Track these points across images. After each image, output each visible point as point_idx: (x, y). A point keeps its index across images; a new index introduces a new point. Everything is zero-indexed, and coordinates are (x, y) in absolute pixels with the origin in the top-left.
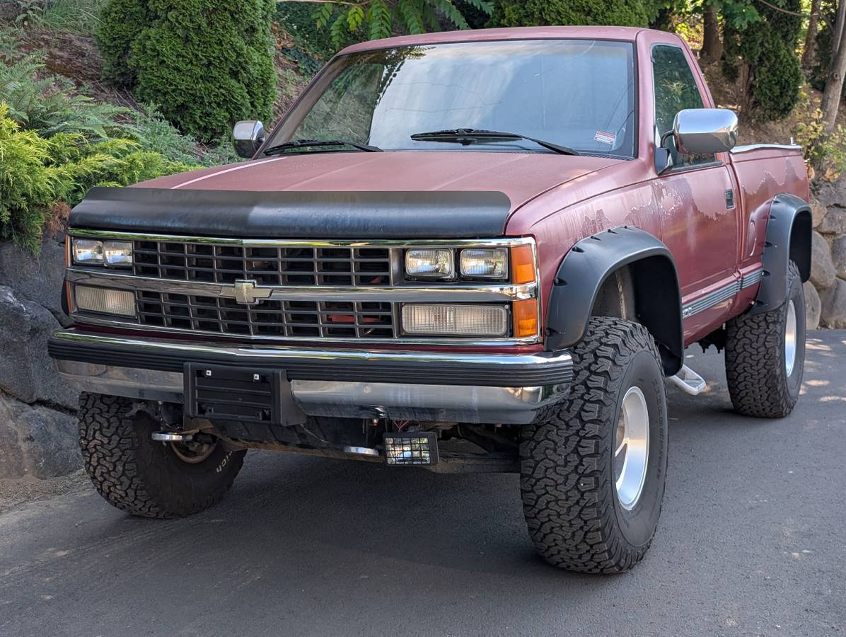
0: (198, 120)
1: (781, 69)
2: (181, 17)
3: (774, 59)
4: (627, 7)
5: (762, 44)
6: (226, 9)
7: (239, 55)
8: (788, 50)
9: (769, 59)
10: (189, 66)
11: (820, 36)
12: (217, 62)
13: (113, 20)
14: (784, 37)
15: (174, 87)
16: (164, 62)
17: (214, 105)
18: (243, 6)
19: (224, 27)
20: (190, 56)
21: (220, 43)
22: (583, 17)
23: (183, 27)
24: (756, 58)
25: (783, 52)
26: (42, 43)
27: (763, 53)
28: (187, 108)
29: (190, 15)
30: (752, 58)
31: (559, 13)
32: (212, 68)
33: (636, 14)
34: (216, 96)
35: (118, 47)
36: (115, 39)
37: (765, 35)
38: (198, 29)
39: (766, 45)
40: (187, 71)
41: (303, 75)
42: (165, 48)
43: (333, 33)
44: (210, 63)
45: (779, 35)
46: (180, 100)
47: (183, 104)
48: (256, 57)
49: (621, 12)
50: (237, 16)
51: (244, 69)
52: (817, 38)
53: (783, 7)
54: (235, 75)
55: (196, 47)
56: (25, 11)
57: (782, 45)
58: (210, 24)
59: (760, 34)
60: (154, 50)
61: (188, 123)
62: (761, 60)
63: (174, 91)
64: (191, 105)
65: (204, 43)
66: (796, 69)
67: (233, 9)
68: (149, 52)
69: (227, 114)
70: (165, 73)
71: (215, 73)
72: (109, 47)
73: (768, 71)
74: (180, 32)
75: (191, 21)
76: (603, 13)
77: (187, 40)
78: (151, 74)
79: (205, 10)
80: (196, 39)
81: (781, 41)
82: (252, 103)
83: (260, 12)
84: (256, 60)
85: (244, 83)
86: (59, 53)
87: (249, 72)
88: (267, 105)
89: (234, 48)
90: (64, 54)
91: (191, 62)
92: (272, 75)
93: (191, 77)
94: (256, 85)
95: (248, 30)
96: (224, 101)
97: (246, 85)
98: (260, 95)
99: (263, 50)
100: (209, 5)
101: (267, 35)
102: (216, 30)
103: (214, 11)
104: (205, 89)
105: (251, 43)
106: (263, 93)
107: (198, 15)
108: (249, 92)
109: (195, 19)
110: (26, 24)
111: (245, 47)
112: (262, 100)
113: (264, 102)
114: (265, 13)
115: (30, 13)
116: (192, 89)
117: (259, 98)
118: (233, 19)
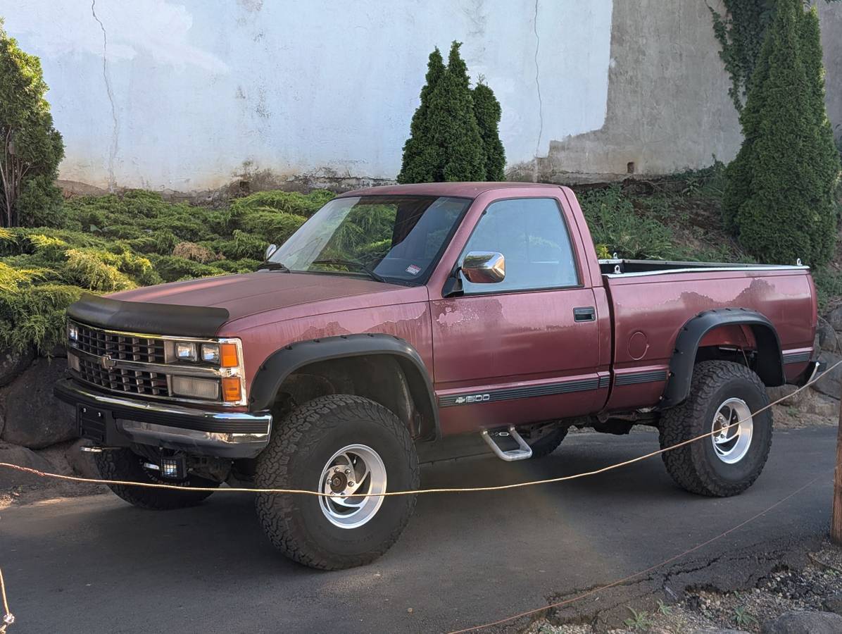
0: (773, 255)
2: (767, 193)
6: (796, 188)
7: (803, 217)
10: (771, 223)
12: (788, 221)
13: (730, 194)
15: (759, 236)
16: (754, 220)
17: (784, 247)
18: (808, 186)
19: (794, 200)
20: (771, 217)
23: (767, 200)
26: (695, 206)
28: (769, 248)
29: (773, 192)
32: (785, 224)
34: (786, 241)
35: (733, 210)
36: (730, 206)
38: (777, 201)
40: (769, 226)
42: (756, 212)
44: (784, 221)
46: (763, 243)
47: (765, 246)
50: (803, 192)
51: (807, 225)
54: (800, 228)
55: (776, 211)
56: (689, 186)
58: (786, 197)
60: (750, 213)
61: (767, 258)
63: (759, 238)
64: (770, 247)
65: (781, 209)
67: (800, 188)
68: (746, 214)
69: (792, 253)
70: (755, 227)
71: (787, 228)
72: (727, 210)
74: (765, 202)
75: (773, 196)
77: (770, 207)
78: (747, 227)
79: (782, 189)
80: (775, 207)
82: (813, 246)
83: (821, 190)
84: (816, 219)
85: (807, 233)
86: (703, 213)
87: (810, 227)
88: (827, 248)
89: (800, 211)
90: (706, 214)
91: (771, 220)
92: (831, 229)
93: (771, 229)
94: (817, 235)
95: (812, 200)
96: (792, 244)
97: (810, 235)
98: (820, 241)
99: (825, 212)
100: (785, 186)
101: (830, 203)
102: (789, 201)
103: (788, 189)
104: (779, 237)
105: (817, 209)
106: (822, 240)
107: (777, 191)
108: (811, 240)
109: (775, 194)
110: (689, 194)
111: (808, 210)
112: (821, 245)
113: (823, 245)
114: (827, 190)
115: (691, 187)
116: (771, 237)
117: (819, 243)
118: (801, 194)
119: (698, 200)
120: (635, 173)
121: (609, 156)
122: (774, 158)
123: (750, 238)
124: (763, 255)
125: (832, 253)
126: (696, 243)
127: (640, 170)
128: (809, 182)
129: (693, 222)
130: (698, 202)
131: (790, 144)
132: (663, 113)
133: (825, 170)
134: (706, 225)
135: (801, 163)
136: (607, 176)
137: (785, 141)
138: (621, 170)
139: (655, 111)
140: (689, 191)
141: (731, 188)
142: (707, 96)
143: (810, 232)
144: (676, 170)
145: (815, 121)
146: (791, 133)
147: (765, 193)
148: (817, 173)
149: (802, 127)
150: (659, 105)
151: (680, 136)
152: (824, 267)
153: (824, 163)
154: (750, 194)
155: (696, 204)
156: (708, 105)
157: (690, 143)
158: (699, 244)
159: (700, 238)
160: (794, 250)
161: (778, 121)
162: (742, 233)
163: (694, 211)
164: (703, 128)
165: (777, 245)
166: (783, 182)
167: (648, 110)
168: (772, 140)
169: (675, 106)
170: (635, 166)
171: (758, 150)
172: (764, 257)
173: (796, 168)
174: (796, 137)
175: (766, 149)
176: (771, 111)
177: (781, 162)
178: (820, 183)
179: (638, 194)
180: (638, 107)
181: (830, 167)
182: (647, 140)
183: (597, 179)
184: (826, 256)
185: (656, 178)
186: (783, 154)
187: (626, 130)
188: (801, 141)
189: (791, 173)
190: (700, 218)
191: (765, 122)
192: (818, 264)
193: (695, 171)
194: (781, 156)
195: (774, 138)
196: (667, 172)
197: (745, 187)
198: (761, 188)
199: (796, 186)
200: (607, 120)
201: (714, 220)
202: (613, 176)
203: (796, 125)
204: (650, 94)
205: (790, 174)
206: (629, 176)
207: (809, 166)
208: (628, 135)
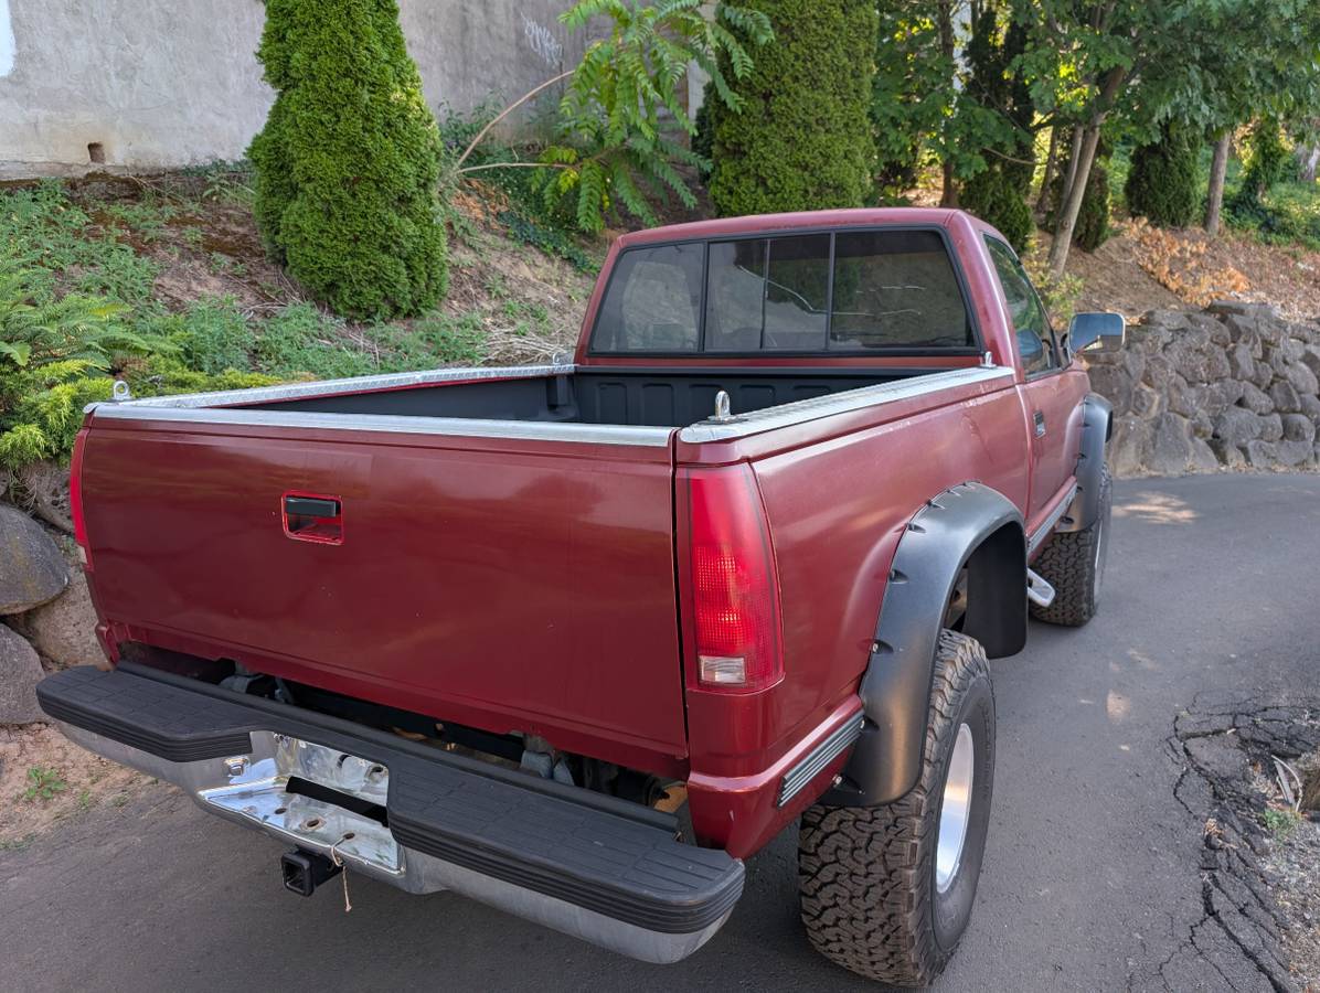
0: (346, 299)
1: (1012, 217)
2: (319, 189)
3: (1004, 208)
4: (846, 161)
5: (993, 194)
6: (368, 178)
7: (388, 229)
8: (1019, 199)
9: (1000, 208)
10: (335, 242)
11: (1056, 182)
13: (264, 193)
14: (1016, 186)
15: (319, 266)
16: (306, 238)
17: (363, 283)
18: (387, 173)
19: (368, 199)
20: (334, 232)
21: (364, 215)
22: (800, 172)
23: (322, 200)
24: (988, 207)
25: (1014, 200)
27: (994, 202)
29: (329, 186)
30: (983, 208)
31: (775, 169)
32: (359, 243)
33: (856, 168)
34: (366, 273)
35: (273, 222)
36: (268, 214)
37: (997, 184)
38: (340, 202)
39: (998, 194)
40: (332, 248)
41: (513, 240)
42: (305, 224)
43: (546, 197)
44: (357, 239)
45: (1011, 184)
46: (328, 279)
47: (332, 283)
48: (411, 229)
49: (840, 166)
50: (381, 185)
51: (396, 242)
52: (1051, 185)
53: (1013, 156)
54: (385, 249)
55: (341, 221)
57: (1013, 193)
58: (354, 195)
59: (991, 183)
60: (297, 226)
62: (992, 208)
63: (320, 269)
64: (339, 284)
65: (349, 215)
66: (1027, 217)
67: (376, 178)
68: (293, 229)
69: (379, 292)
70: (309, 250)
71: (363, 249)
72: (264, 223)
73: (999, 219)
74: (318, 205)
75: (331, 193)
76: (820, 168)
77: (329, 215)
78: (296, 252)
79: (345, 180)
80: (338, 213)
81: (1012, 190)
82: (413, 278)
83: (412, 180)
84: (410, 232)
85: (400, 258)
86: (235, 229)
87: (402, 246)
88: (435, 279)
89: (381, 221)
90: (241, 230)
91: (336, 237)
92: (438, 248)
93: (338, 254)
94: (417, 258)
95: (400, 200)
96: (375, 278)
97: (404, 259)
98: (422, 269)
99: (426, 220)
100: (349, 175)
101: (431, 204)
102: (360, 202)
103: (357, 181)
104: (353, 266)
105: (410, 214)
106: (427, 267)
107: (336, 185)
108: (408, 267)
109: (334, 191)
110: (215, 198)
111: (396, 218)
112: (425, 275)
113: (429, 275)
114: (422, 181)
115: (217, 187)
116: (341, 267)
117: (421, 273)
118: (378, 188)
119: (231, 208)
120: (108, 163)
121: (41, 129)
122: (322, 123)
123: (305, 270)
124: (331, 298)
125: (446, 287)
126: (214, 282)
127: (119, 156)
128: (389, 166)
129: (212, 246)
130: (231, 212)
131: (348, 96)
132: (146, 59)
133: (415, 146)
134: (239, 249)
135: (370, 131)
136: (44, 167)
137: (337, 90)
138: (76, 159)
139: (130, 53)
140: (214, 194)
141: (262, 182)
142: (229, 39)
143: (404, 256)
144: (193, 159)
145: (385, 56)
146: (345, 76)
147: (315, 188)
148: (400, 151)
149: (363, 64)
150: (136, 43)
151: (190, 102)
152: (434, 312)
153: (411, 132)
154: (294, 191)
155: (227, 215)
156: (235, 54)
157: (211, 116)
158: (220, 284)
159: (222, 273)
160: (380, 286)
161: (320, 54)
162: (291, 264)
163: (220, 226)
164: (232, 92)
165: (351, 281)
166: (344, 167)
167: (111, 51)
168: (315, 90)
169: (171, 49)
170: (105, 150)
171: (293, 109)
172: (333, 302)
173: (362, 140)
174: (356, 83)
175: (307, 107)
176: (305, 34)
177: (335, 130)
178: (407, 168)
179: (110, 199)
180: (89, 41)
181: (422, 140)
182: (121, 105)
183: (20, 173)
184: (436, 292)
185: (154, 173)
186: (337, 116)
187: (69, 83)
188: (366, 92)
189: (356, 149)
190: (229, 238)
191: (297, 55)
192: (425, 307)
193: (229, 163)
194: (334, 119)
195: (317, 86)
196: (176, 163)
197: (286, 181)
198: (309, 180)
199: (367, 174)
200: (19, 58)
201: (254, 240)
202: (58, 168)
203: (353, 61)
204: (110, 21)
205: (355, 153)
206: (96, 167)
207: (386, 137)
208: (77, 93)
